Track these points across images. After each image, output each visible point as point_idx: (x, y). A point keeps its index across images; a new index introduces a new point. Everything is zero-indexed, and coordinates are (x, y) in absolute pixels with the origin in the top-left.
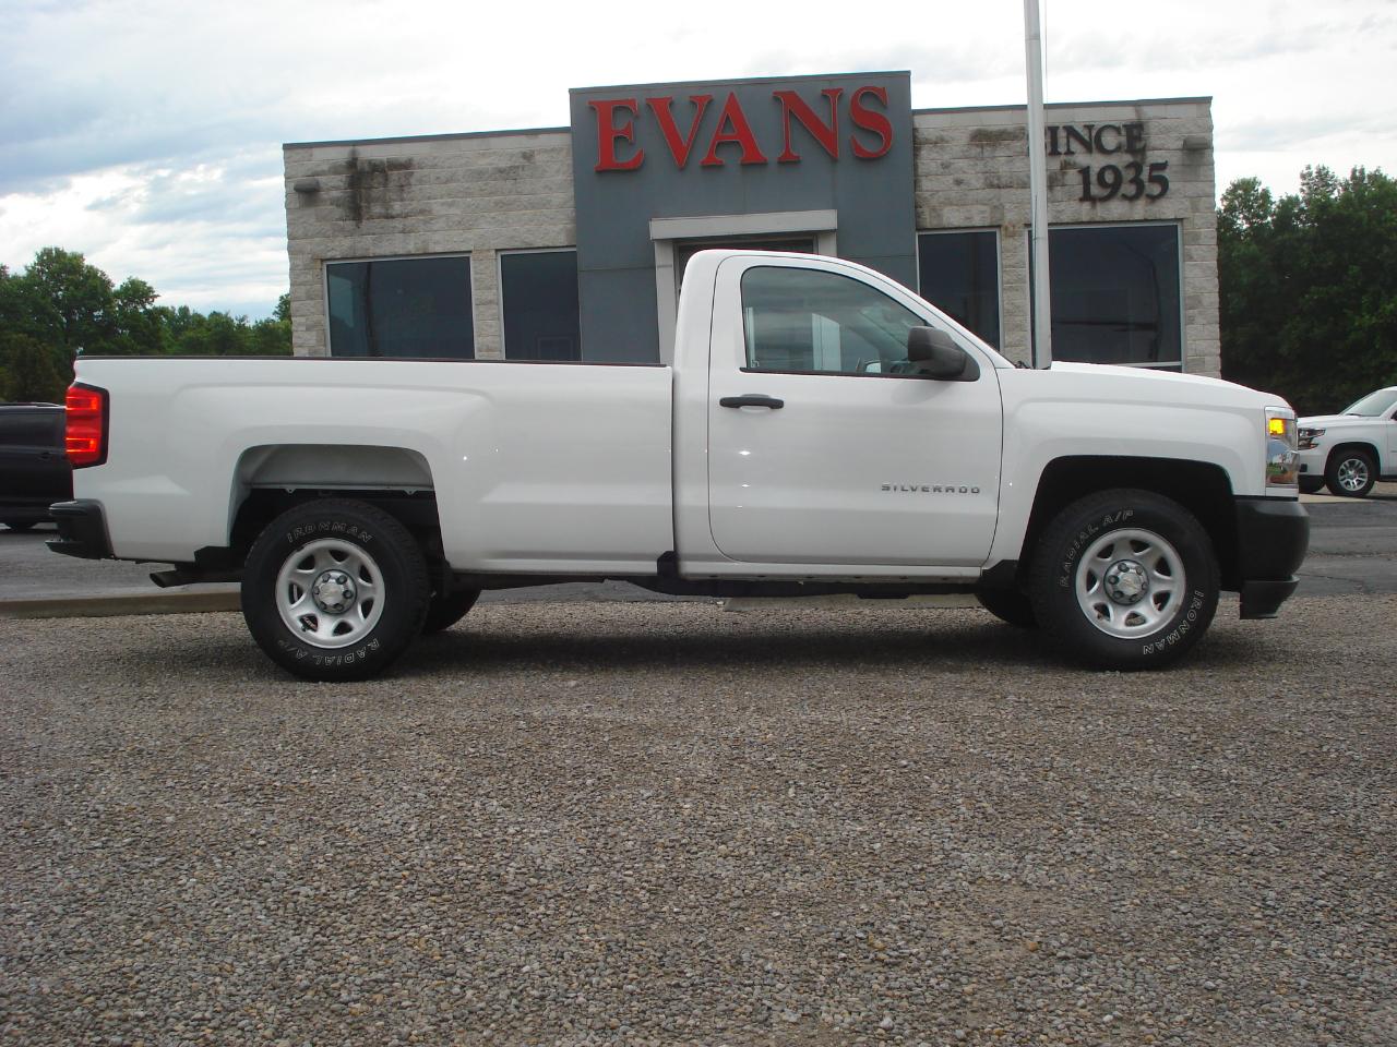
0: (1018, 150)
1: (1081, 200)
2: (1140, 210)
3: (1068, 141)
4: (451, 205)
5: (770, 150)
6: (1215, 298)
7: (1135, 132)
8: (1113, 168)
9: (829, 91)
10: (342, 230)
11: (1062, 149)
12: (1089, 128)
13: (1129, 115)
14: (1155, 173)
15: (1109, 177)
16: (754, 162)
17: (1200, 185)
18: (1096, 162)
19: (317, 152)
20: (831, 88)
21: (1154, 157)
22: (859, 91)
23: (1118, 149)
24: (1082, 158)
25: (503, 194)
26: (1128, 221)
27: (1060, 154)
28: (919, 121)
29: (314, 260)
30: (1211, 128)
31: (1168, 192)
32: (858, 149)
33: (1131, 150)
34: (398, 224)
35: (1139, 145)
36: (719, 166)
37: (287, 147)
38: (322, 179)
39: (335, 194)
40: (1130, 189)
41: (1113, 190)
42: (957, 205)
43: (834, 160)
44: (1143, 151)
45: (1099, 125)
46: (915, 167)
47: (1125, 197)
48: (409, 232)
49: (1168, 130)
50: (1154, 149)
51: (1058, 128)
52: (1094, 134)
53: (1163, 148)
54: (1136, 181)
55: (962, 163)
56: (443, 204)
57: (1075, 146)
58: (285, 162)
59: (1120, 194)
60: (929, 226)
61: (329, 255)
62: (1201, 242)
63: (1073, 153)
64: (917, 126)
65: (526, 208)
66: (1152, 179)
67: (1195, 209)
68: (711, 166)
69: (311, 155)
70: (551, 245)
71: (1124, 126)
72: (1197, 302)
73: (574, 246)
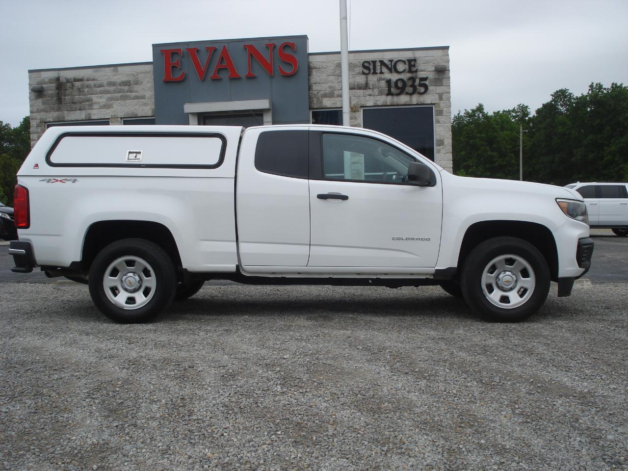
0: (358, 72)
1: (387, 95)
2: (415, 99)
3: (381, 68)
4: (101, 97)
5: (243, 72)
6: (450, 141)
7: (413, 63)
8: (401, 80)
9: (269, 45)
10: (53, 109)
11: (378, 71)
12: (391, 61)
13: (409, 55)
14: (422, 82)
15: (400, 84)
16: (235, 78)
17: (443, 87)
18: (394, 77)
19: (43, 73)
20: (271, 44)
21: (421, 75)
22: (282, 45)
23: (404, 71)
24: (387, 75)
25: (124, 92)
26: (409, 105)
27: (377, 73)
28: (311, 58)
29: (41, 122)
30: (448, 61)
31: (428, 91)
32: (282, 72)
33: (410, 71)
34: (78, 106)
35: (414, 69)
36: (219, 80)
37: (30, 71)
38: (44, 86)
39: (50, 92)
40: (410, 90)
41: (402, 91)
42: (329, 97)
43: (272, 77)
44: (416, 71)
45: (395, 60)
46: (309, 80)
47: (407, 94)
48: (83, 110)
49: (427, 62)
50: (421, 71)
51: (376, 61)
52: (393, 64)
53: (426, 70)
54: (413, 86)
55: (331, 78)
56: (98, 97)
57: (384, 70)
58: (29, 78)
59: (405, 92)
60: (316, 107)
61: (48, 120)
62: (444, 114)
63: (383, 73)
64: (310, 60)
65: (134, 99)
66: (420, 85)
67: (441, 98)
68: (216, 79)
69: (40, 75)
70: (144, 115)
71: (407, 60)
72: (441, 143)
73: (154, 116)
